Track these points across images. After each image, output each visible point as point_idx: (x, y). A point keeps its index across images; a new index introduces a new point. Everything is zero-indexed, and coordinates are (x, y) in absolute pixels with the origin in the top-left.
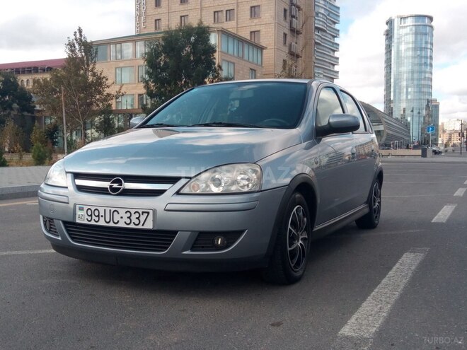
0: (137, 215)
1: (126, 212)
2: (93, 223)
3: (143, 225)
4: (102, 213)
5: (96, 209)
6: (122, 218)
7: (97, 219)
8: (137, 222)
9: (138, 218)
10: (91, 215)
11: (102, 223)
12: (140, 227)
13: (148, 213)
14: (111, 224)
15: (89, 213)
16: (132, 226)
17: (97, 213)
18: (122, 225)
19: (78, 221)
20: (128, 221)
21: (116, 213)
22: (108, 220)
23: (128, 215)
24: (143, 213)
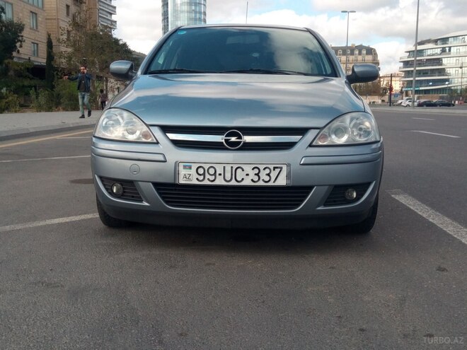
0: (267, 171)
1: (253, 169)
2: (206, 182)
3: (274, 182)
4: (220, 170)
5: (212, 167)
6: (247, 175)
7: (212, 178)
8: (267, 178)
9: (268, 175)
10: (204, 174)
11: (220, 181)
12: (271, 184)
13: (281, 168)
14: (233, 183)
15: (201, 171)
16: (261, 183)
17: (212, 171)
18: (247, 182)
19: (182, 181)
20: (256, 178)
21: (239, 170)
22: (228, 179)
23: (256, 171)
24: (275, 168)
